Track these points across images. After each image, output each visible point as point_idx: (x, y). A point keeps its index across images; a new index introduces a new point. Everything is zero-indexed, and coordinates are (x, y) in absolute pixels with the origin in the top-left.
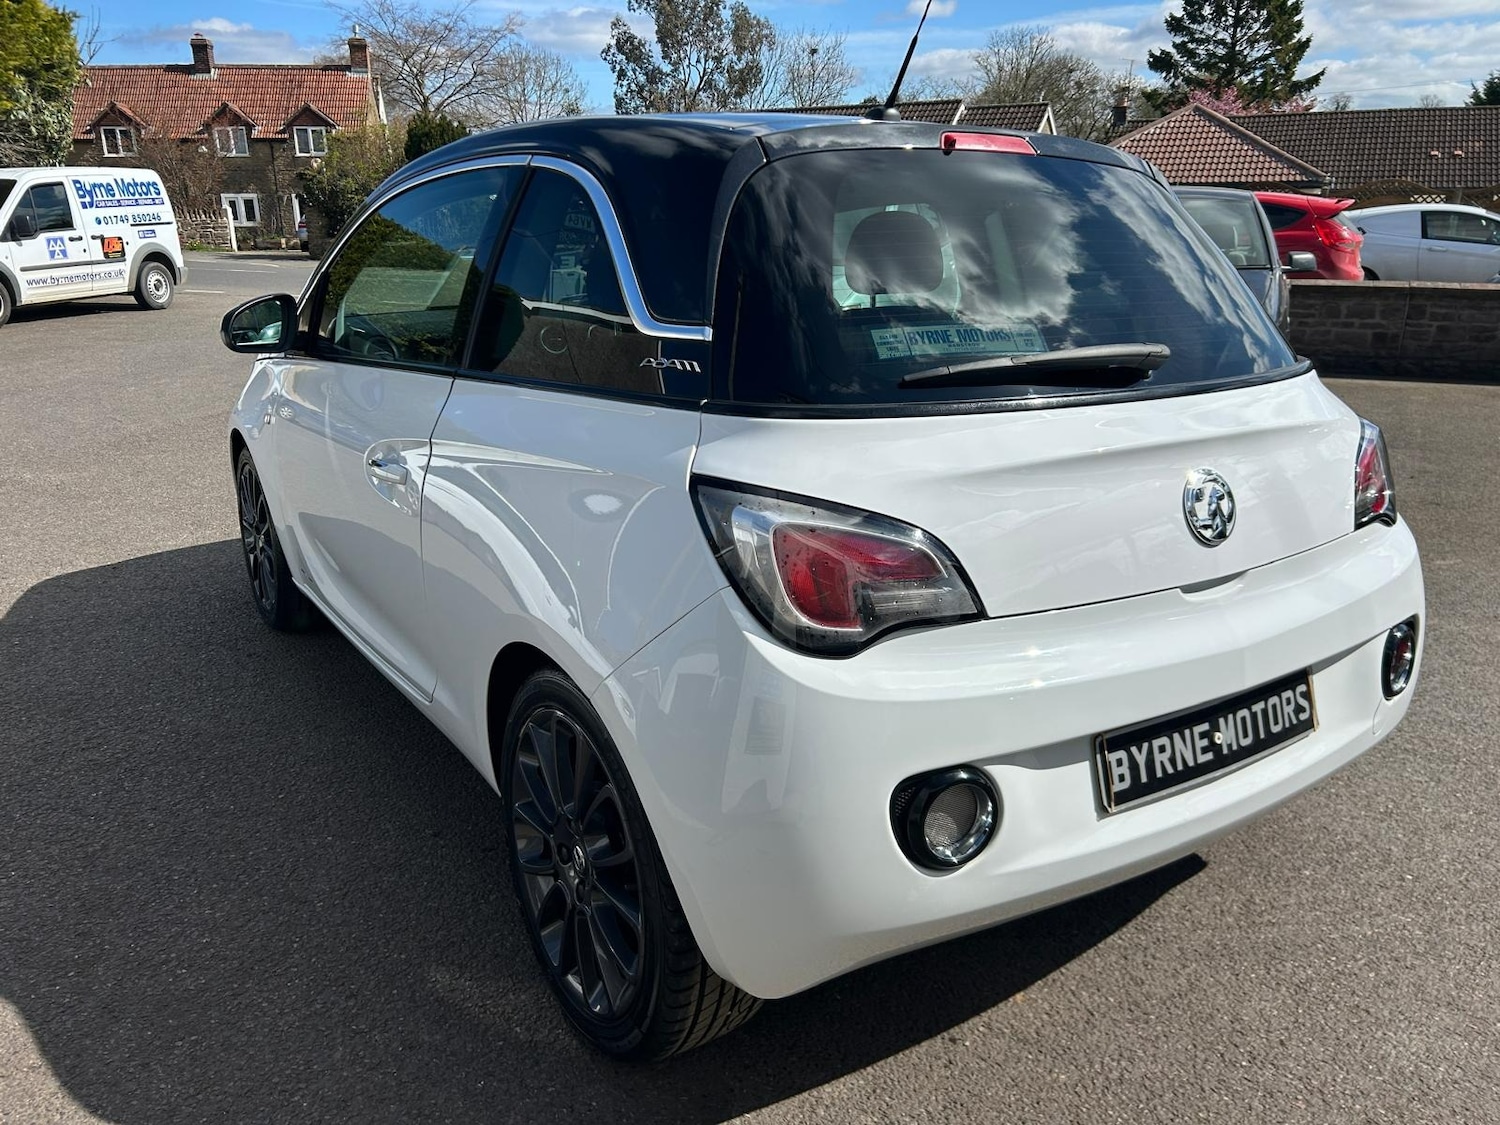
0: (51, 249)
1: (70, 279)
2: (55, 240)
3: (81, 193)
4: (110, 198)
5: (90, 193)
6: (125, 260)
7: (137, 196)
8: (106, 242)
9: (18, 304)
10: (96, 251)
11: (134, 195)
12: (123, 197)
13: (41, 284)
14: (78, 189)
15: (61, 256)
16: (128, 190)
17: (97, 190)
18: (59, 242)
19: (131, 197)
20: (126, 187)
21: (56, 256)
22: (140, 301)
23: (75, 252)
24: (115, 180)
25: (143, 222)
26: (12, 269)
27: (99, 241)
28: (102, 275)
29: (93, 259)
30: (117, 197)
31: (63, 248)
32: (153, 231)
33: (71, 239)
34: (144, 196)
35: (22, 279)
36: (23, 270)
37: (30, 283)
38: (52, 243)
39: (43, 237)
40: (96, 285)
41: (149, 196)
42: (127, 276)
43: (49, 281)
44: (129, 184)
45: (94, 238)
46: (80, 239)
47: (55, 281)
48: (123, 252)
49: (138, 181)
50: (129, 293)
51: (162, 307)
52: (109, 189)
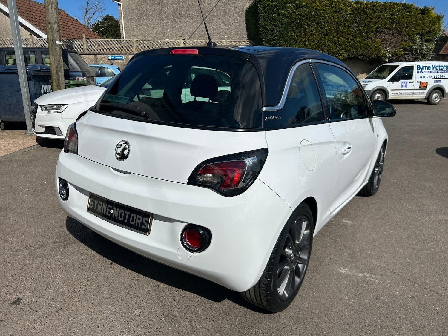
0: (402, 85)
1: (406, 94)
2: (404, 82)
3: (419, 69)
4: (428, 70)
5: (422, 69)
6: (426, 89)
7: (439, 70)
8: (422, 83)
9: (387, 99)
10: (417, 86)
11: (437, 69)
12: (433, 70)
13: (396, 94)
14: (418, 68)
15: (405, 87)
16: (436, 68)
17: (425, 68)
18: (406, 83)
19: (436, 70)
20: (435, 67)
21: (403, 87)
22: (428, 101)
23: (410, 86)
24: (432, 65)
25: (437, 78)
26: (388, 90)
27: (419, 83)
28: (417, 93)
29: (415, 88)
30: (431, 70)
31: (406, 85)
32: (440, 81)
33: (410, 82)
34: (441, 70)
35: (390, 92)
36: (392, 90)
37: (392, 94)
38: (403, 83)
39: (401, 81)
40: (414, 96)
41: (443, 70)
42: (425, 94)
43: (399, 94)
44: (437, 66)
45: (418, 82)
46: (413, 82)
47: (401, 94)
48: (426, 87)
49: (441, 65)
50: (425, 99)
51: (435, 104)
52: (429, 68)
